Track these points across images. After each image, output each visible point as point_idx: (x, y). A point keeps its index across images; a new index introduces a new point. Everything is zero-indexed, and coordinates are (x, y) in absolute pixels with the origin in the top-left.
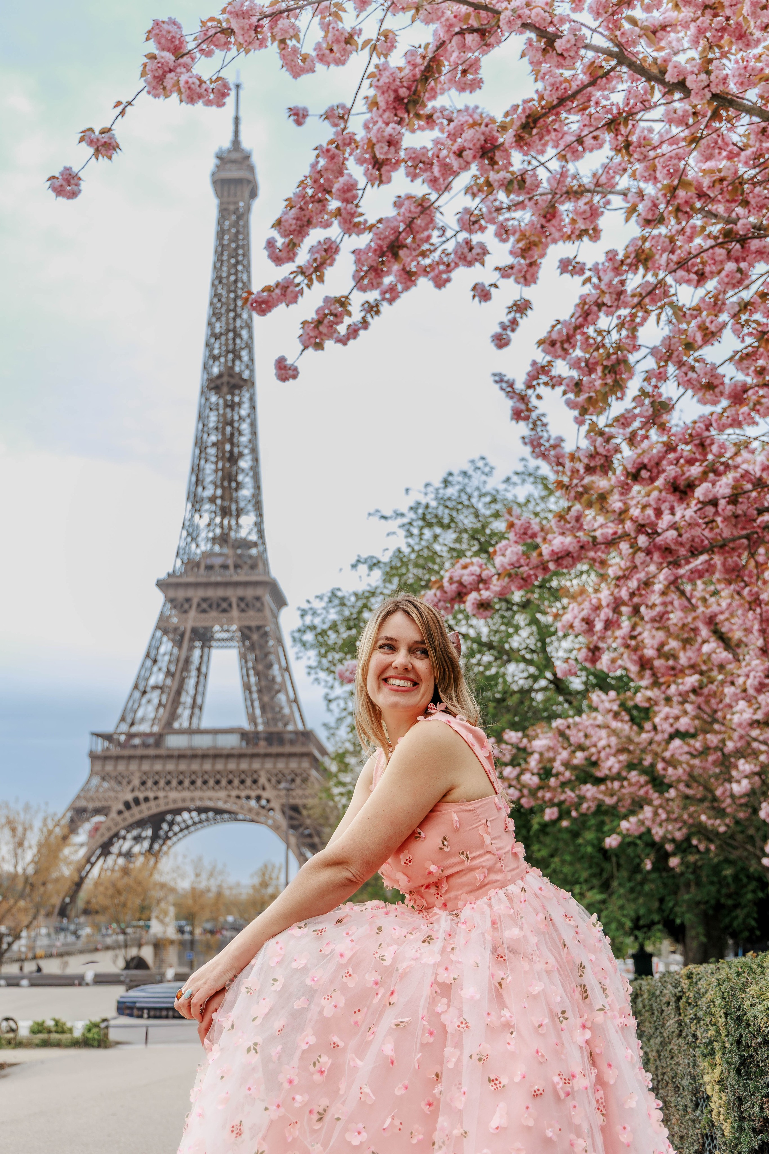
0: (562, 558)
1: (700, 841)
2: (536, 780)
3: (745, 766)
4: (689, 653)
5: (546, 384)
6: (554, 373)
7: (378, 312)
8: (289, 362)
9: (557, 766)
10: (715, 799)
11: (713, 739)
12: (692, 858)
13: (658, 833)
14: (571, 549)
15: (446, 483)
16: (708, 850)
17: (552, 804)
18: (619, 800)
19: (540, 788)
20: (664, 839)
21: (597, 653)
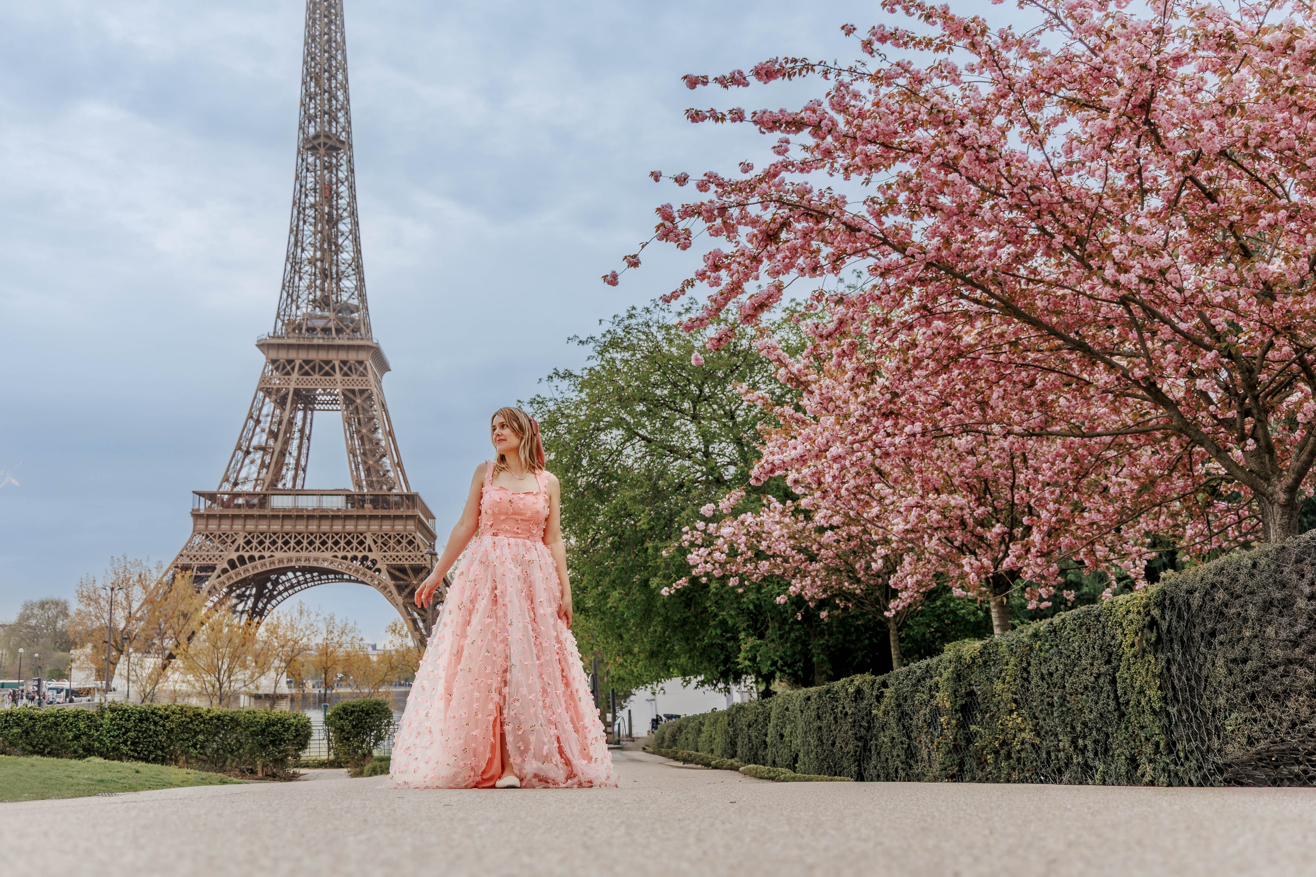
1: (841, 600)
2: (724, 556)
3: (881, 551)
9: (742, 548)
10: (853, 570)
11: (855, 529)
12: (836, 613)
13: (808, 594)
15: (631, 316)
16: (846, 607)
17: (736, 574)
19: (726, 563)
20: (812, 599)
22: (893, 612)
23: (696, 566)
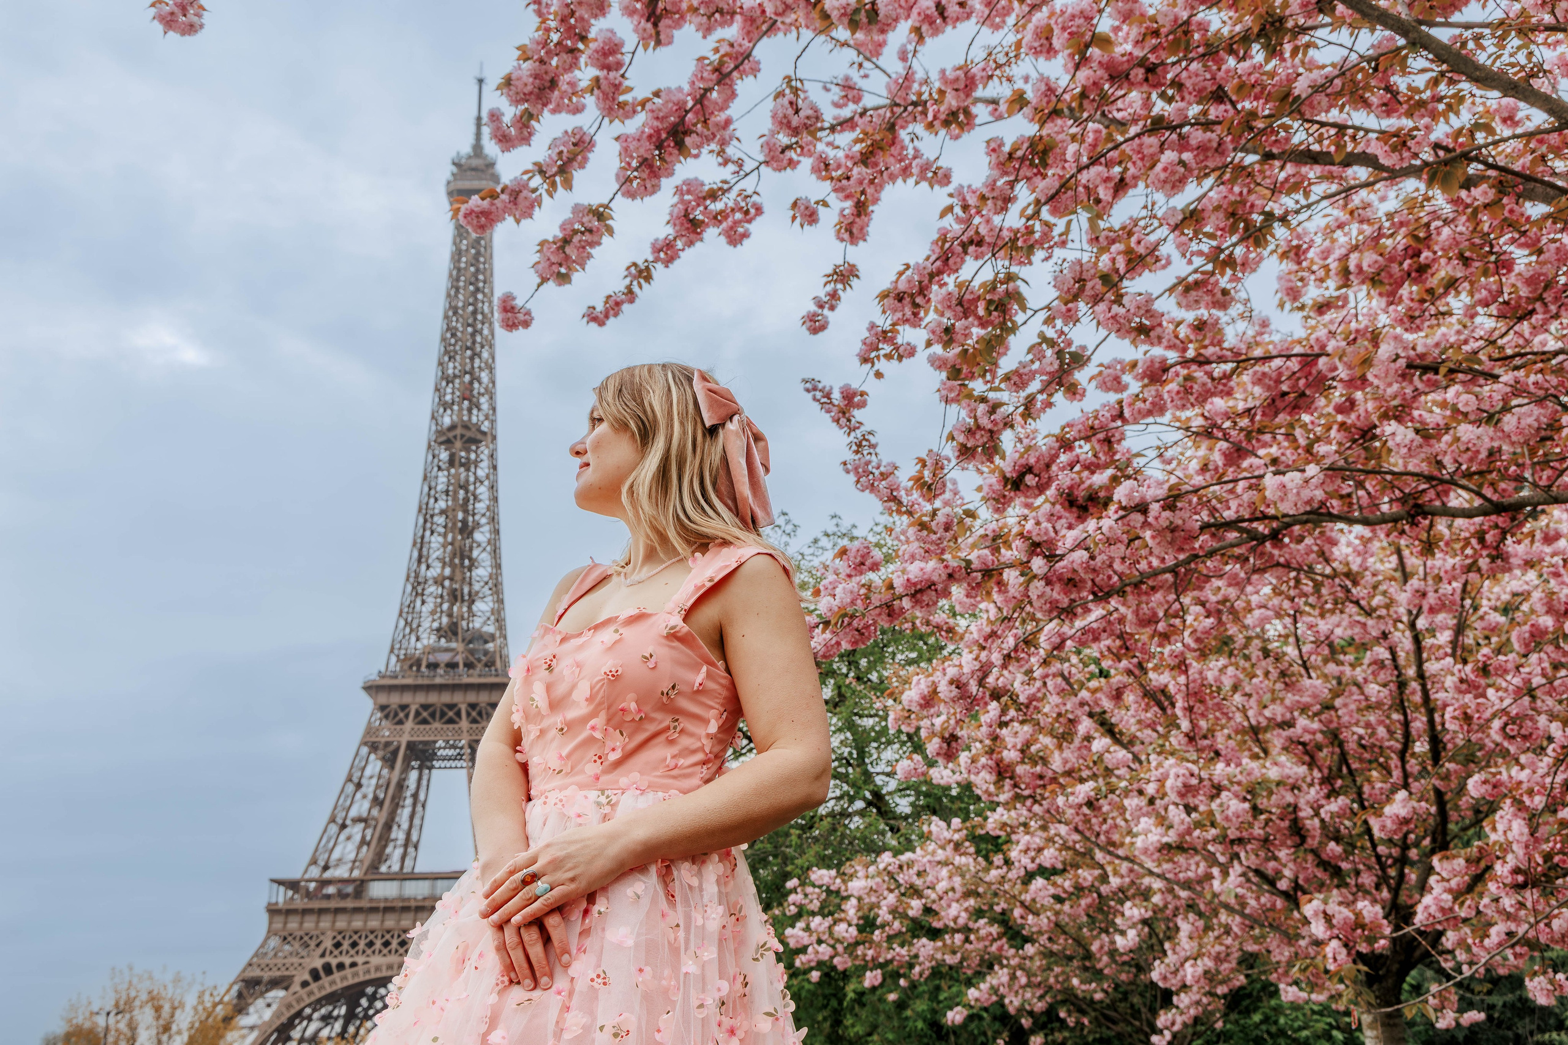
0: (921, 591)
1: (1069, 1013)
2: (853, 931)
3: (1133, 911)
4: (1067, 754)
5: (889, 357)
6: (899, 340)
7: (648, 278)
8: (519, 302)
9: (884, 915)
10: (1088, 956)
11: (1087, 876)
12: (1057, 1037)
13: (1013, 1003)
14: (935, 578)
16: (1080, 1025)
17: (876, 965)
18: (963, 959)
19: (857, 944)
20: (1021, 1010)
21: (954, 744)
22: (1168, 1035)
23: (803, 950)
